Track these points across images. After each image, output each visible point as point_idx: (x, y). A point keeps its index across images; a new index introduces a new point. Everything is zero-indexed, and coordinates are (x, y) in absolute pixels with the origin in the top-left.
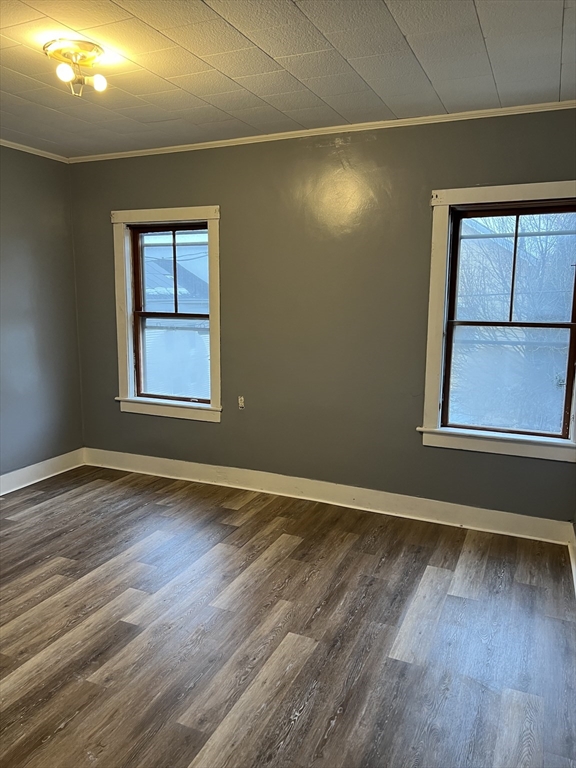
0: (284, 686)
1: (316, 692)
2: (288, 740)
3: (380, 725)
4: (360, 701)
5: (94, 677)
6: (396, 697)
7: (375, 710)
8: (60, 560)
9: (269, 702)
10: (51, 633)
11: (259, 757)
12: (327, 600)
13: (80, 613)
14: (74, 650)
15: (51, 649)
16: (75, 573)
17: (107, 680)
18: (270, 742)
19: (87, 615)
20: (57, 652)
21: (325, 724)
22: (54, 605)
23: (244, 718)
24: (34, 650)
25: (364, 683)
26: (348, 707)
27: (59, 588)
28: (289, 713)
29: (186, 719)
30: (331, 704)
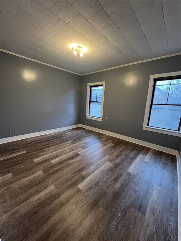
0: (104, 172)
1: (110, 175)
2: (102, 183)
3: (123, 185)
4: (119, 179)
5: (70, 162)
6: (127, 180)
7: (122, 182)
8: (71, 141)
9: (100, 174)
10: (66, 153)
11: (95, 185)
12: (117, 157)
13: (72, 150)
14: (69, 156)
15: (65, 155)
16: (73, 143)
17: (72, 163)
18: (98, 182)
19: (72, 151)
20: (66, 156)
21: (111, 181)
22: (68, 148)
23: (94, 176)
24: (63, 155)
25: (121, 175)
26: (116, 179)
27: (70, 145)
28: (104, 177)
29: (83, 173)
30: (113, 178)
